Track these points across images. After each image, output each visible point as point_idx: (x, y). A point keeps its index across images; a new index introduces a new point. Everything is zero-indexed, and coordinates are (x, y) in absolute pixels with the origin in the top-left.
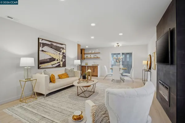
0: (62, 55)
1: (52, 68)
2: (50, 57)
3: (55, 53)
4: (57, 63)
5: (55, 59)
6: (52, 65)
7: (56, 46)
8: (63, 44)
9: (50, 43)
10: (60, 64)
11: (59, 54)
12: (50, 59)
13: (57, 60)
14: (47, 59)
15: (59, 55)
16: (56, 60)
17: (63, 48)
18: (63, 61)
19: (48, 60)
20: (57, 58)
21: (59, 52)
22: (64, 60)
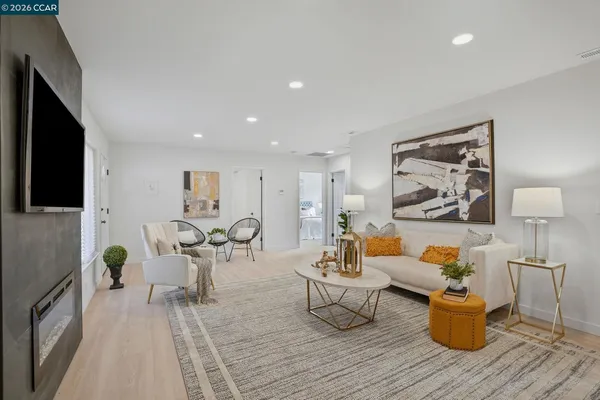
0: (468, 172)
1: (426, 220)
2: (420, 188)
3: (436, 171)
4: (445, 206)
5: (436, 191)
6: (426, 212)
7: (439, 146)
8: (470, 128)
9: (416, 146)
10: (457, 210)
11: (453, 171)
12: (419, 192)
13: (445, 195)
14: (410, 195)
15: (454, 174)
16: (440, 193)
17: (472, 145)
18: (473, 199)
19: (414, 197)
20: (442, 189)
21: (450, 166)
22: (476, 193)
